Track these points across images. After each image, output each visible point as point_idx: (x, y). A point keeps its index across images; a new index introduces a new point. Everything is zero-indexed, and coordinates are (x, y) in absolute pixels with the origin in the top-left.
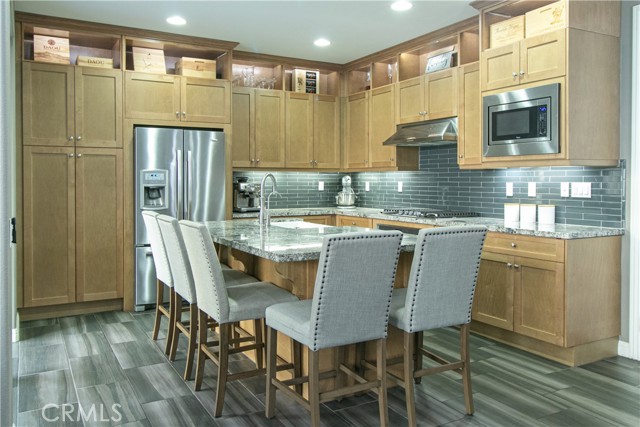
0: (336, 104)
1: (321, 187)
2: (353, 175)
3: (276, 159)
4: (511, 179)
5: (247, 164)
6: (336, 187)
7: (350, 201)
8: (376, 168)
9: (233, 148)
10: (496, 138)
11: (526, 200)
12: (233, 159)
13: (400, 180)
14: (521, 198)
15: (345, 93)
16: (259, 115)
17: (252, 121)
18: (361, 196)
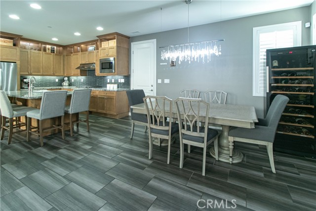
0: (62, 57)
1: (57, 80)
2: (68, 77)
3: (39, 72)
4: (109, 78)
5: (27, 73)
6: (63, 81)
7: (67, 84)
8: (74, 75)
9: (20, 69)
10: (102, 68)
11: (112, 83)
12: (20, 71)
13: (82, 79)
14: (111, 83)
15: (65, 54)
16: (32, 58)
17: (29, 60)
18: (71, 83)
